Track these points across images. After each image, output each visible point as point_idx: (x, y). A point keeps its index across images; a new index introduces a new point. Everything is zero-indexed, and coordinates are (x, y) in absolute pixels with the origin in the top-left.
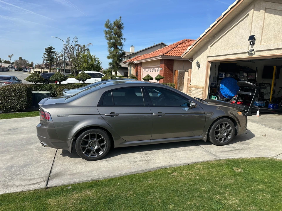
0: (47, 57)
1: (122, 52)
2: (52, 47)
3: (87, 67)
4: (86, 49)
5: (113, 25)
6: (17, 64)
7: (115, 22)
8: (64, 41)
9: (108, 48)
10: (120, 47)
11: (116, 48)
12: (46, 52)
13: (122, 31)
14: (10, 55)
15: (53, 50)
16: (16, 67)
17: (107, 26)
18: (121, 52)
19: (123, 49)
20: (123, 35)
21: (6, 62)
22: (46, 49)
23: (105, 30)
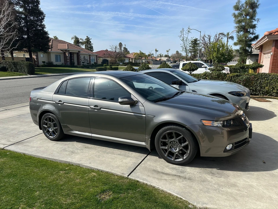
0: (191, 49)
1: (254, 35)
2: (197, 39)
3: (216, 57)
4: (231, 37)
5: (244, 6)
6: (173, 57)
7: (246, 1)
8: (200, 32)
9: (236, 33)
10: (251, 30)
11: (246, 31)
12: (192, 44)
13: (257, 9)
14: (168, 50)
15: (197, 42)
16: (172, 60)
17: (237, 8)
18: (252, 36)
19: (255, 31)
20: (256, 15)
21: (166, 56)
22: (192, 42)
23: (234, 13)
